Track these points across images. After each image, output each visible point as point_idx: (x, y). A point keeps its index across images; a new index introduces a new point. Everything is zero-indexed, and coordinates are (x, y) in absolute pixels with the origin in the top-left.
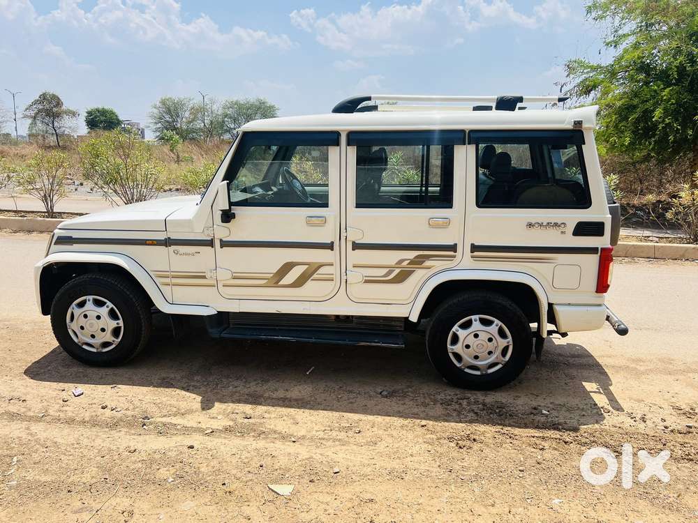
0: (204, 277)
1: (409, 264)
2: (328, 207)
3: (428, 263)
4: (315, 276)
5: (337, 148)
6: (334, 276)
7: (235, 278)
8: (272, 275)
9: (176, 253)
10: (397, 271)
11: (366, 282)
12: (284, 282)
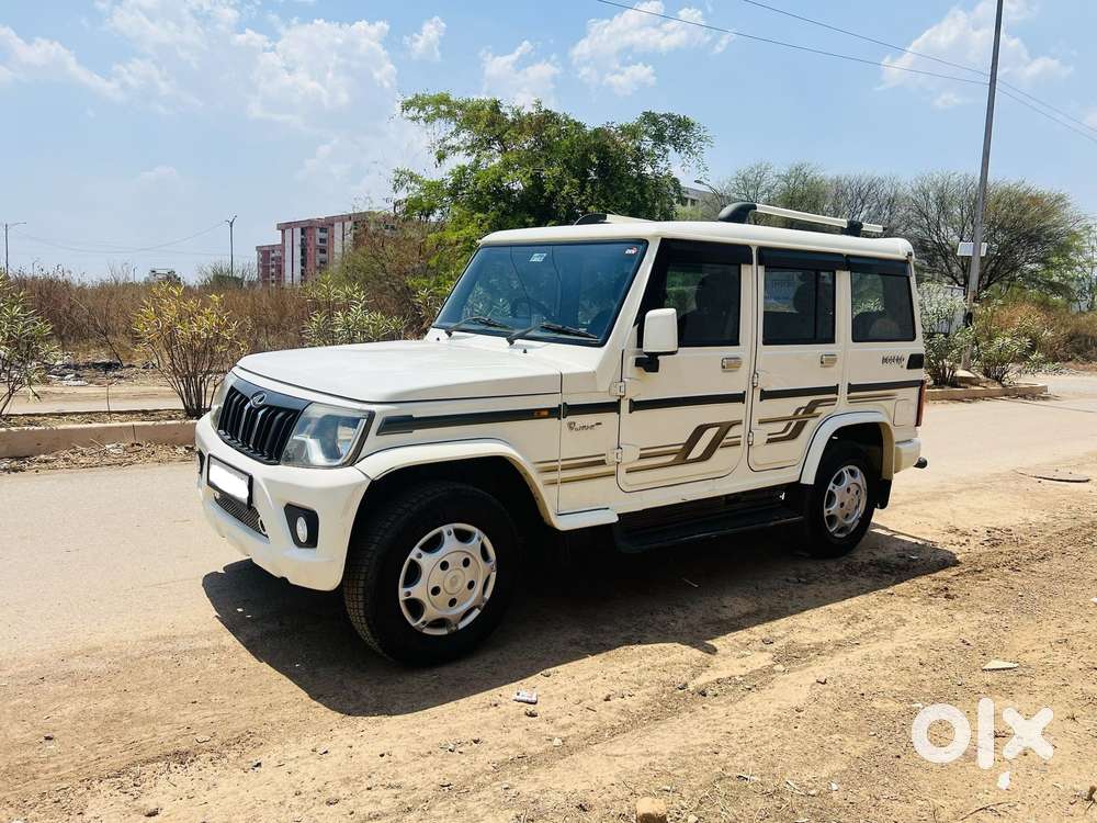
0: (602, 463)
1: (804, 413)
2: (738, 344)
3: (818, 410)
4: (725, 441)
5: (750, 267)
6: (742, 439)
7: (642, 457)
8: (681, 447)
9: (571, 426)
10: (795, 422)
11: (769, 441)
12: (692, 456)
